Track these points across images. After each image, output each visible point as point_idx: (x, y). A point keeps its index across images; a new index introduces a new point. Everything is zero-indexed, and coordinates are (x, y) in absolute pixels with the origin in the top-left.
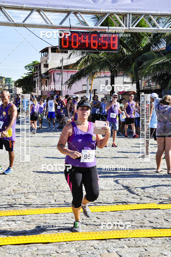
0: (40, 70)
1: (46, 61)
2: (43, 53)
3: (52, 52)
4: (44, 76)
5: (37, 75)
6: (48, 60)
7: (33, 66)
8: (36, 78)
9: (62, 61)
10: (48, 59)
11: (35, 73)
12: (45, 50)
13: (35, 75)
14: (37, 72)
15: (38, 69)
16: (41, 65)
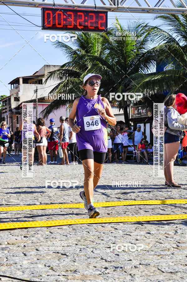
0: (10, 104)
1: (17, 94)
2: (13, 85)
3: (23, 83)
4: (14, 111)
5: (6, 110)
6: (19, 93)
7: (1, 101)
8: (5, 114)
9: (36, 91)
10: (19, 91)
11: (4, 108)
12: (16, 82)
13: (4, 111)
14: (6, 107)
15: (8, 103)
16: (10, 98)
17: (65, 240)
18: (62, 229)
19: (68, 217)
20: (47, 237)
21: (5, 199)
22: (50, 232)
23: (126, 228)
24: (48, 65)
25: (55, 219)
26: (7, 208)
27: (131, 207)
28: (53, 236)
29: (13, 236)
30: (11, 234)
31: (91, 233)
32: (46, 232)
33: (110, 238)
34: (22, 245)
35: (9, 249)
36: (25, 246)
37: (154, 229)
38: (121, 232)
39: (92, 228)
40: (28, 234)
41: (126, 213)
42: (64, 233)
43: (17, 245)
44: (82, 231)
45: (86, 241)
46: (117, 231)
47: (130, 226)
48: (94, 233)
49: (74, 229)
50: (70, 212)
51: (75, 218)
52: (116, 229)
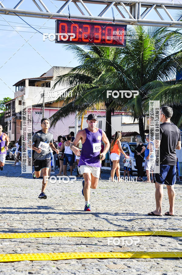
0: (14, 108)
1: (22, 97)
2: (17, 87)
3: (29, 85)
4: (18, 115)
5: (9, 114)
6: (24, 96)
7: (4, 104)
8: (8, 119)
9: (43, 95)
10: (24, 94)
11: (7, 112)
12: (21, 83)
13: (7, 115)
14: (10, 111)
15: (12, 107)
16: (15, 101)
18: (70, 264)
19: (76, 249)
20: (54, 274)
21: (8, 223)
22: (57, 268)
23: (140, 266)
24: (57, 67)
25: (62, 251)
26: (11, 235)
27: (146, 239)
28: (60, 273)
29: (16, 271)
30: (14, 269)
31: (101, 270)
32: (53, 268)
37: (171, 269)
38: (134, 271)
39: (103, 264)
40: (33, 269)
41: (140, 246)
42: (72, 270)
44: (92, 268)
46: (130, 269)
47: (145, 263)
48: (105, 271)
49: (83, 265)
50: (79, 243)
51: (84, 250)
52: (129, 267)
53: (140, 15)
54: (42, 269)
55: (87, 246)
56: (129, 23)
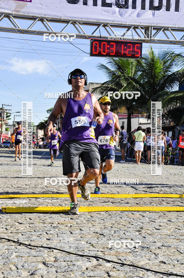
17: (102, 223)
18: (100, 214)
19: (105, 205)
20: (88, 220)
22: (91, 216)
23: (151, 216)
27: (156, 199)
28: (93, 219)
29: (62, 217)
30: (60, 216)
31: (123, 218)
32: (88, 216)
33: (139, 223)
34: (69, 225)
35: (59, 228)
36: (71, 226)
37: (174, 218)
38: (147, 219)
39: (124, 214)
40: (74, 216)
41: (152, 203)
42: (101, 217)
43: (65, 225)
44: (116, 217)
45: (119, 225)
46: (144, 218)
47: (155, 214)
48: (126, 218)
49: (110, 215)
50: (107, 201)
51: (111, 206)
52: (143, 216)
53: (152, 35)
54: (80, 216)
55: (112, 203)
56: (144, 41)
